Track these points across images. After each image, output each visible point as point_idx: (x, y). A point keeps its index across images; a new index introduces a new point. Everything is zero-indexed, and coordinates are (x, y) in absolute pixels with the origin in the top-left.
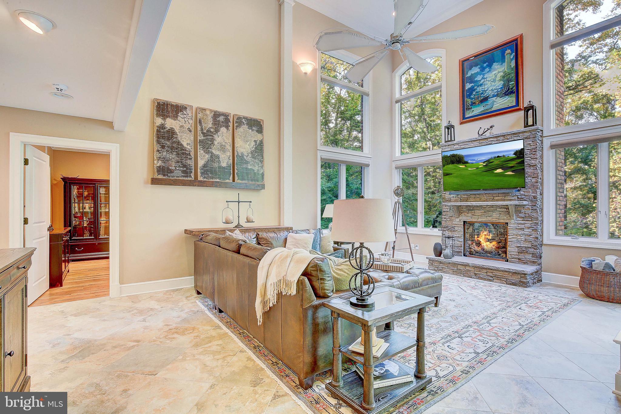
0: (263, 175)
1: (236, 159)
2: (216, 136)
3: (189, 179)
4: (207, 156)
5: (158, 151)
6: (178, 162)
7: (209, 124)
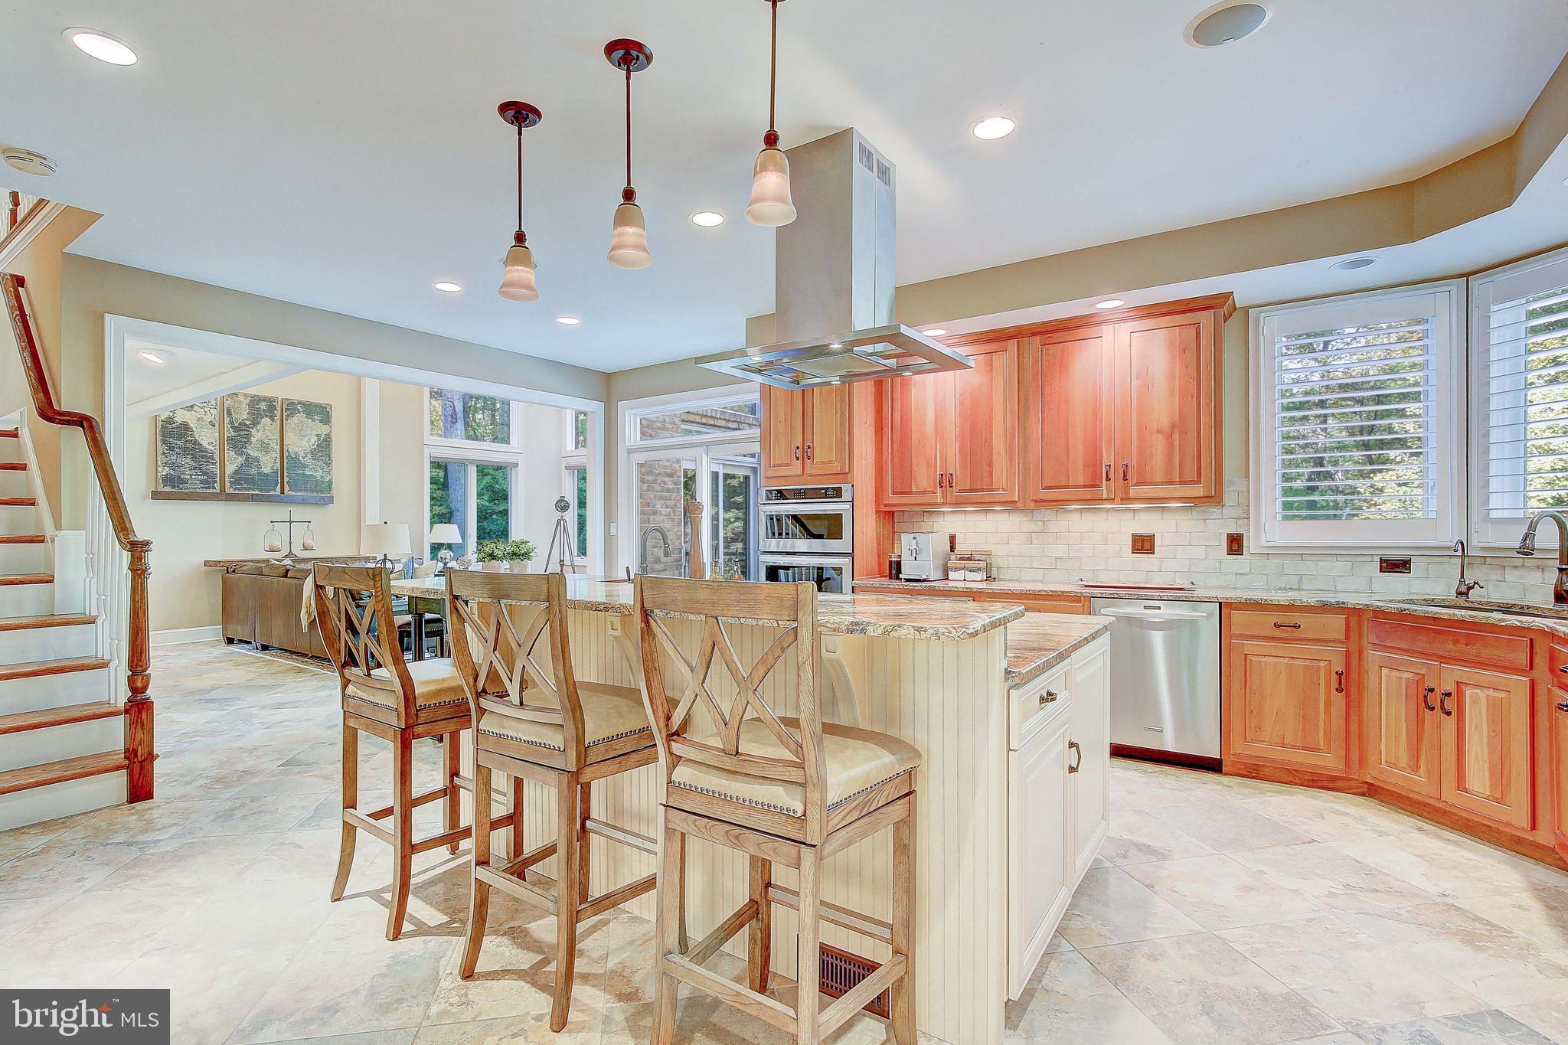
0: (330, 483)
1: (285, 461)
2: (253, 431)
3: (211, 491)
4: (240, 460)
5: (164, 454)
6: (195, 469)
7: (243, 414)
